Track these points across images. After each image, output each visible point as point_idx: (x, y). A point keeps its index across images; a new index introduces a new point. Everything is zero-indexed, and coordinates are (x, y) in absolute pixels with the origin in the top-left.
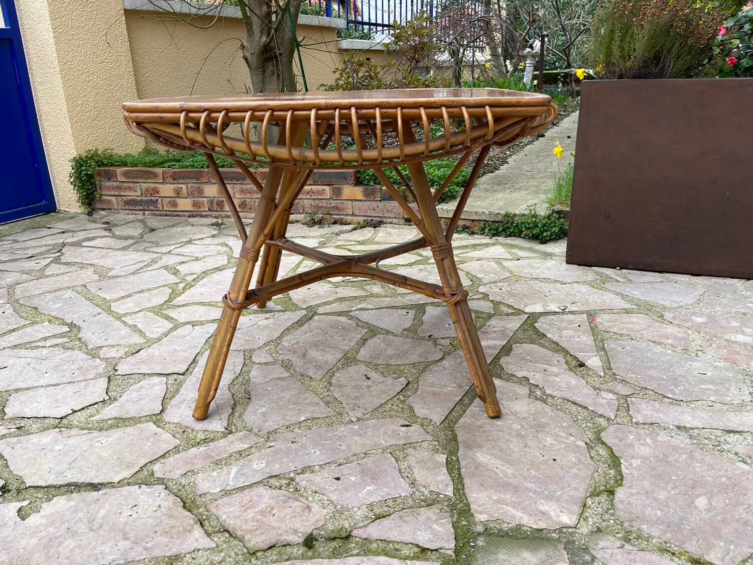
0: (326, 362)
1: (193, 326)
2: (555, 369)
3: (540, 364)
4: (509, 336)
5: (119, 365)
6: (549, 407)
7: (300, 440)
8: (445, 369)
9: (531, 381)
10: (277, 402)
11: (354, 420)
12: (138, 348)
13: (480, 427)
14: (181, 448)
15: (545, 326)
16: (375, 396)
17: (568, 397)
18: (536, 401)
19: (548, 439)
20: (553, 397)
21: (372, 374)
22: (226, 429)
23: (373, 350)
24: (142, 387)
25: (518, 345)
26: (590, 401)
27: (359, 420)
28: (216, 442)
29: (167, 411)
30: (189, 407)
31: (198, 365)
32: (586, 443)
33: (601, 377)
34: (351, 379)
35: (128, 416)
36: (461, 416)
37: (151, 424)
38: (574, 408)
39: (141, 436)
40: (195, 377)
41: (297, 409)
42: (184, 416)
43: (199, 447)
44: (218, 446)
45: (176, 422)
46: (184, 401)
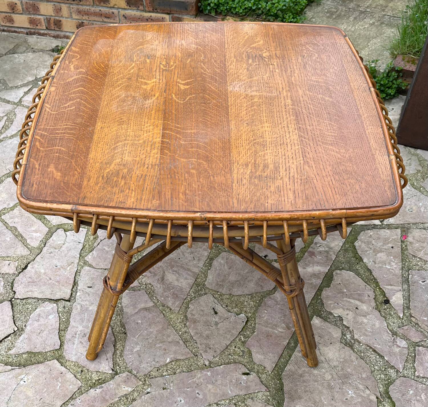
0: (181, 289)
1: (65, 231)
2: (364, 307)
3: (354, 299)
4: (332, 259)
5: (15, 285)
6: (355, 354)
7: (169, 387)
8: (277, 303)
9: (345, 323)
10: (147, 339)
11: (207, 363)
12: (25, 261)
13: (301, 376)
14: (83, 389)
15: (363, 245)
16: (222, 335)
17: (370, 343)
18: (346, 347)
19: (350, 392)
20: (359, 342)
21: (220, 309)
22: (113, 370)
23: (219, 275)
24: (39, 315)
25: (338, 271)
26: (386, 349)
27: (210, 363)
28: (107, 383)
29: (65, 347)
30: (81, 342)
31: (79, 288)
32: (377, 398)
33: (400, 318)
34: (202, 313)
35: (36, 350)
36: (288, 361)
37: (56, 361)
38: (373, 356)
39: (51, 375)
40: (79, 304)
41: (163, 348)
42: (79, 354)
43: (96, 389)
44: (109, 388)
45: (74, 360)
46: (76, 334)
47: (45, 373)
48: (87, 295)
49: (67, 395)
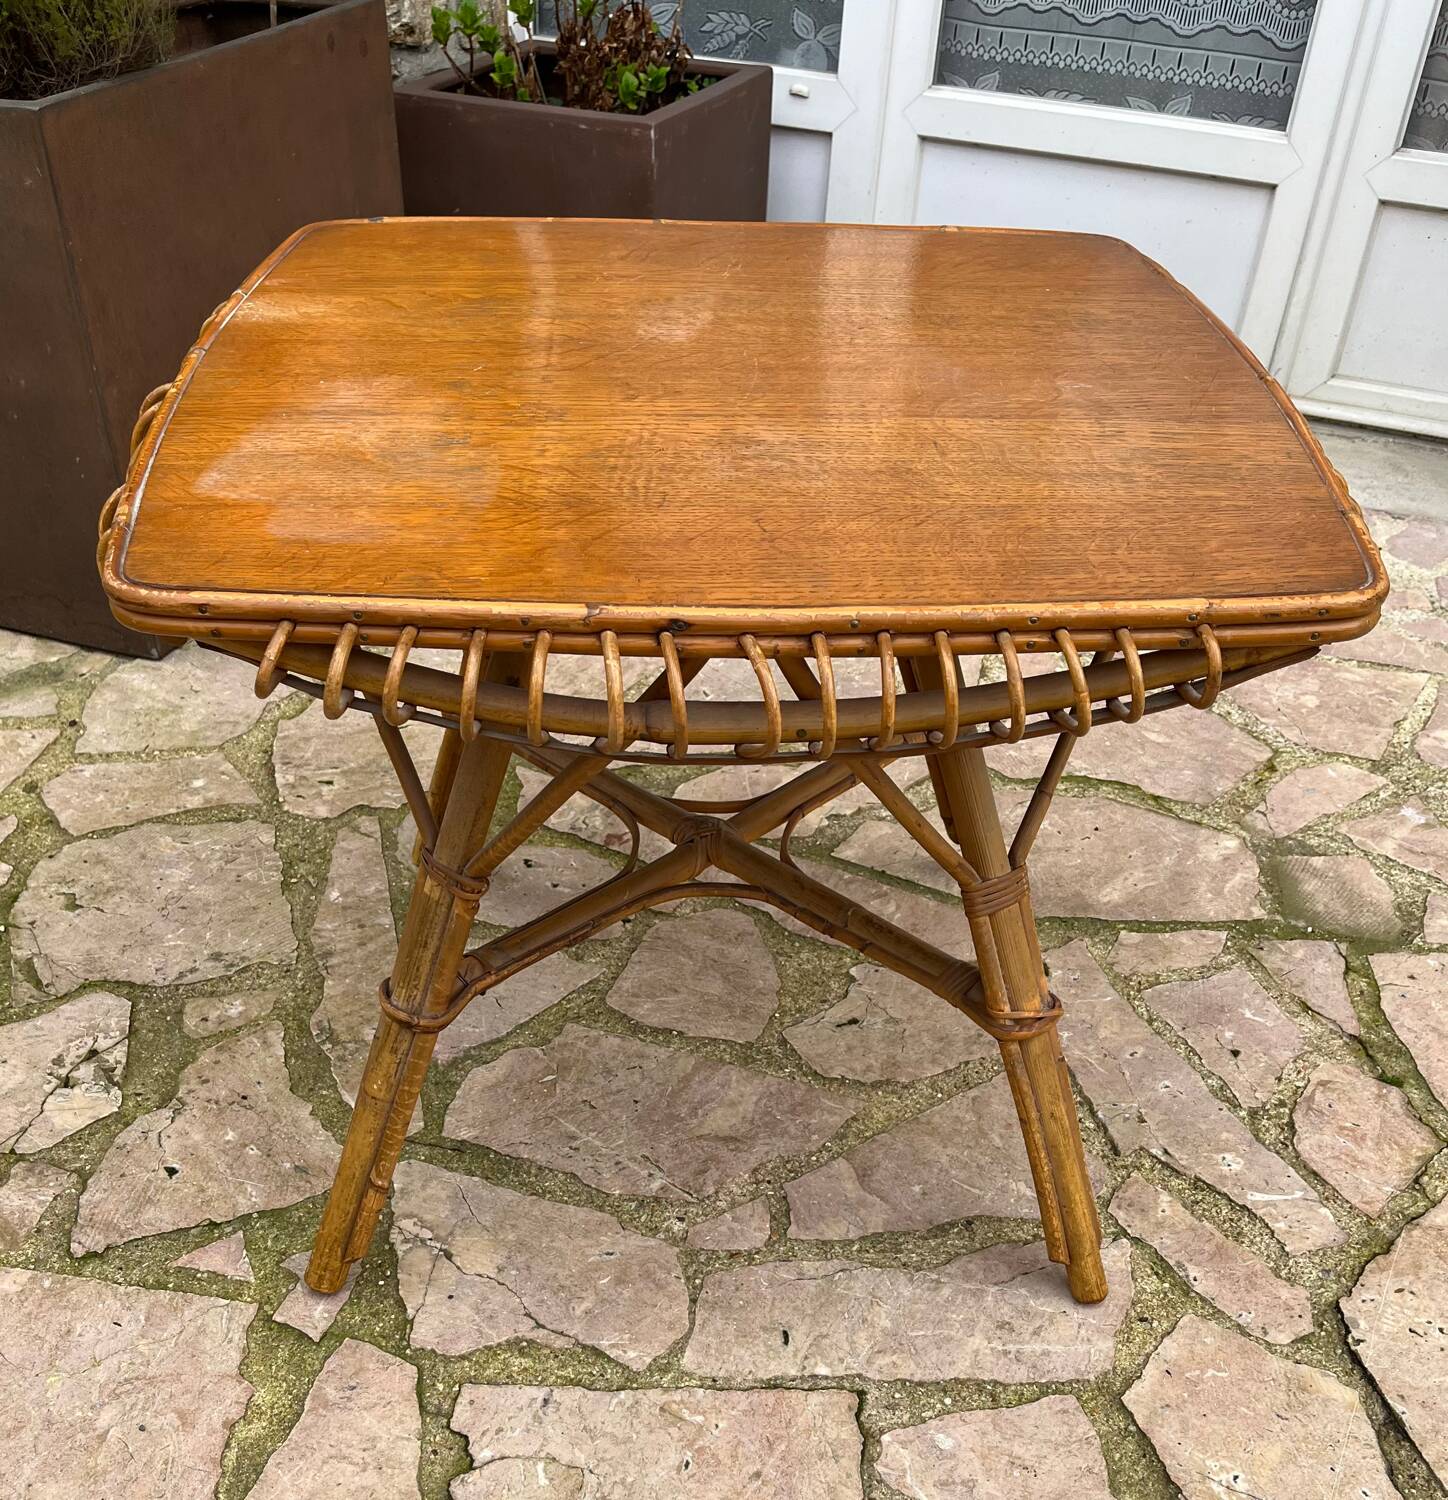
0: (771, 1095)
10: (980, 1167)
28: (1163, 1253)
29: (1065, 1376)
30: (1036, 1334)
31: (793, 1373)
34: (859, 1051)
37: (1129, 1397)
39: (1185, 1401)
40: (869, 1362)
41: (1003, 1131)
42: (1083, 1332)
43: (1191, 1279)
44: (1177, 1247)
45: (1110, 1343)
46: (1006, 1353)
47: (1184, 1422)
48: (826, 1341)
49: (1240, 1346)
